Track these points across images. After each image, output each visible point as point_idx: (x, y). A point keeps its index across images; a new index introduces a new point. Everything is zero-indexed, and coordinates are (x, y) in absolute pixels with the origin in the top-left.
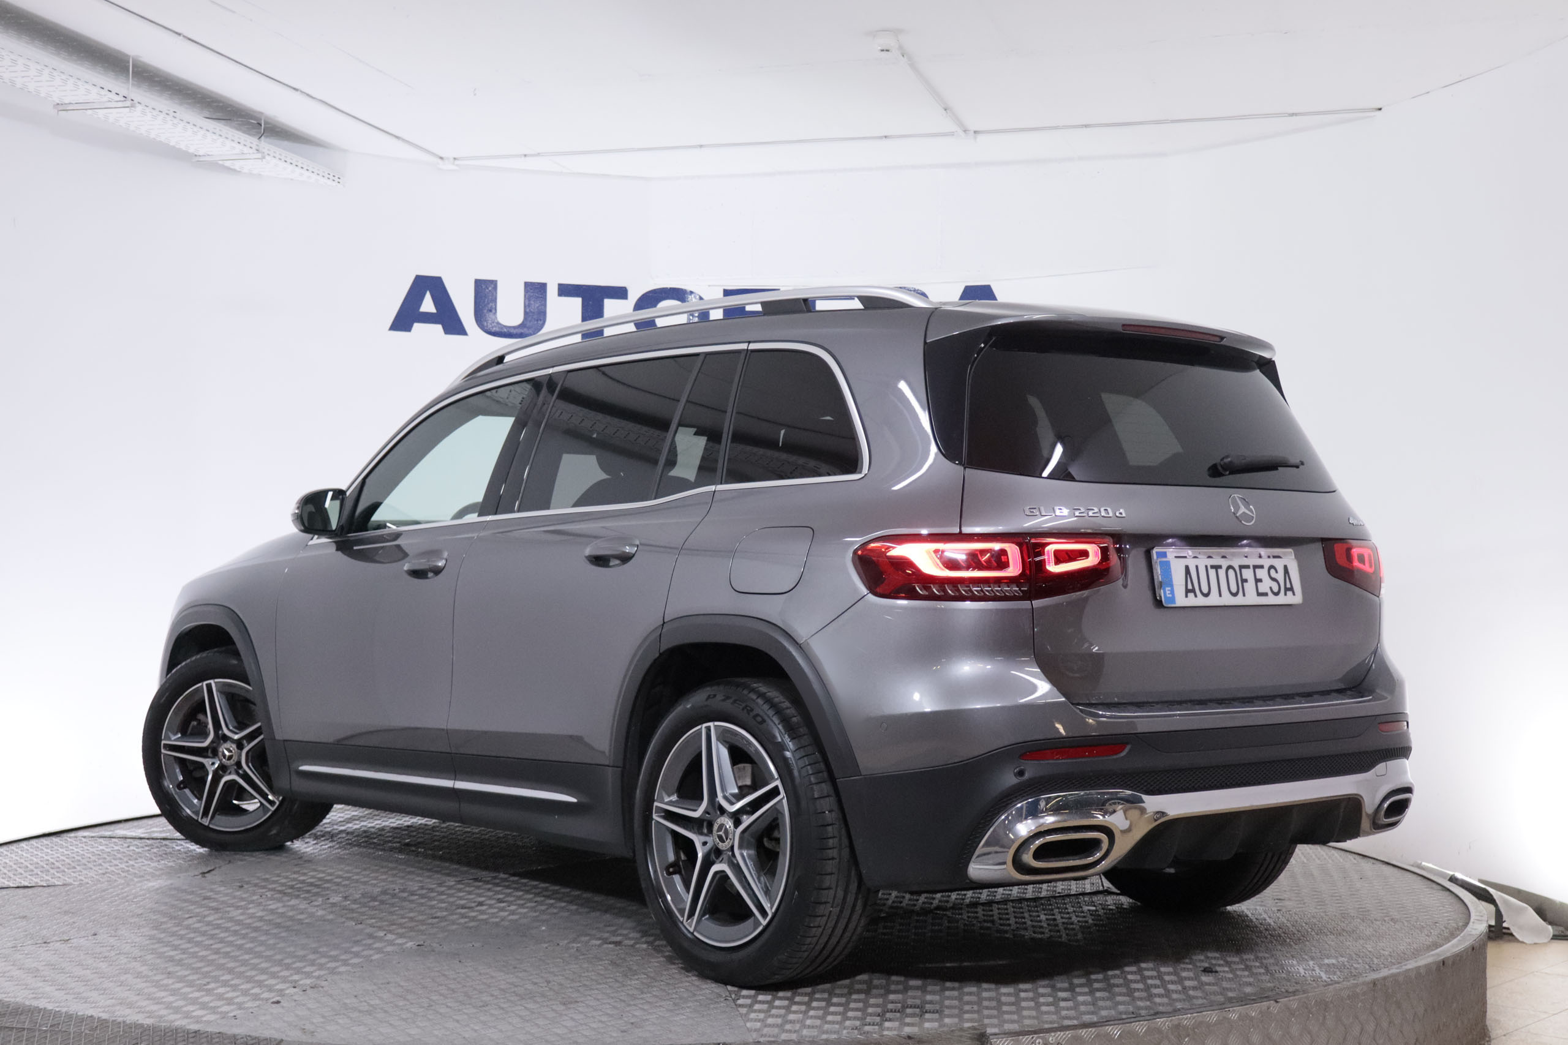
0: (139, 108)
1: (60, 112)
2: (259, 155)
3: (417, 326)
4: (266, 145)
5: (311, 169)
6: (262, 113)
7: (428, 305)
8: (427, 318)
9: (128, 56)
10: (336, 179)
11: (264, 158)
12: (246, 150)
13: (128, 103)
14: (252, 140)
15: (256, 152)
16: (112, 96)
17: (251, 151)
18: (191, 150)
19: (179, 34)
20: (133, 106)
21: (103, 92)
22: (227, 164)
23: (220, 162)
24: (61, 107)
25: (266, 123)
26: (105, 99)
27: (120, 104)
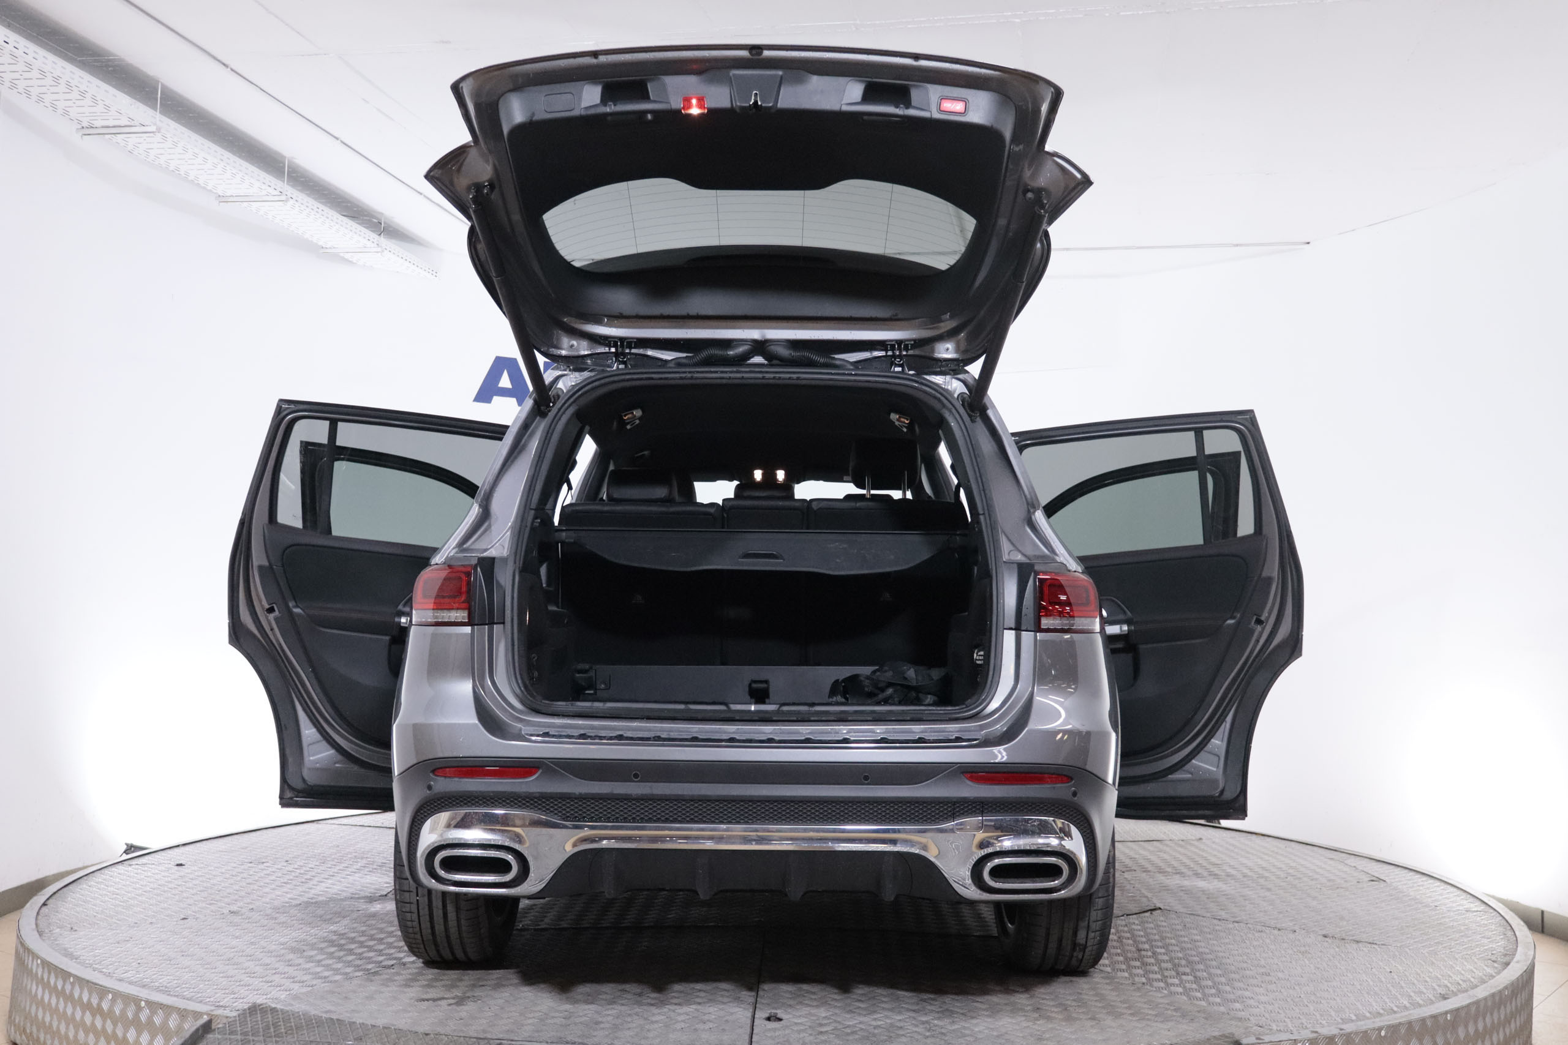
0: (291, 202)
1: (221, 204)
2: (379, 249)
3: (496, 399)
4: (383, 241)
5: (416, 264)
6: (382, 214)
7: (505, 382)
8: (504, 393)
9: (285, 157)
10: (435, 274)
11: (383, 251)
12: (369, 244)
13: (283, 198)
14: (373, 236)
15: (376, 246)
16: (271, 190)
17: (373, 245)
18: (320, 243)
19: (337, 139)
20: (287, 201)
21: (263, 187)
22: (347, 256)
23: (342, 255)
24: (222, 199)
25: (385, 223)
26: (264, 193)
27: (277, 198)
